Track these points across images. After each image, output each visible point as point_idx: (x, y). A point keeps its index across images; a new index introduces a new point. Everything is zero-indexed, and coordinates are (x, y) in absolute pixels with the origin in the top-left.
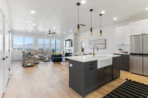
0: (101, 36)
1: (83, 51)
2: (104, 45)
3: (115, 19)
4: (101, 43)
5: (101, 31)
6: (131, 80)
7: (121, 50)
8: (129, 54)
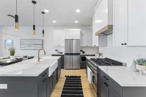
0: (43, 37)
1: (13, 53)
2: (42, 46)
3: (54, 22)
4: (37, 43)
5: (43, 31)
6: (68, 76)
7: (57, 50)
8: (64, 54)
